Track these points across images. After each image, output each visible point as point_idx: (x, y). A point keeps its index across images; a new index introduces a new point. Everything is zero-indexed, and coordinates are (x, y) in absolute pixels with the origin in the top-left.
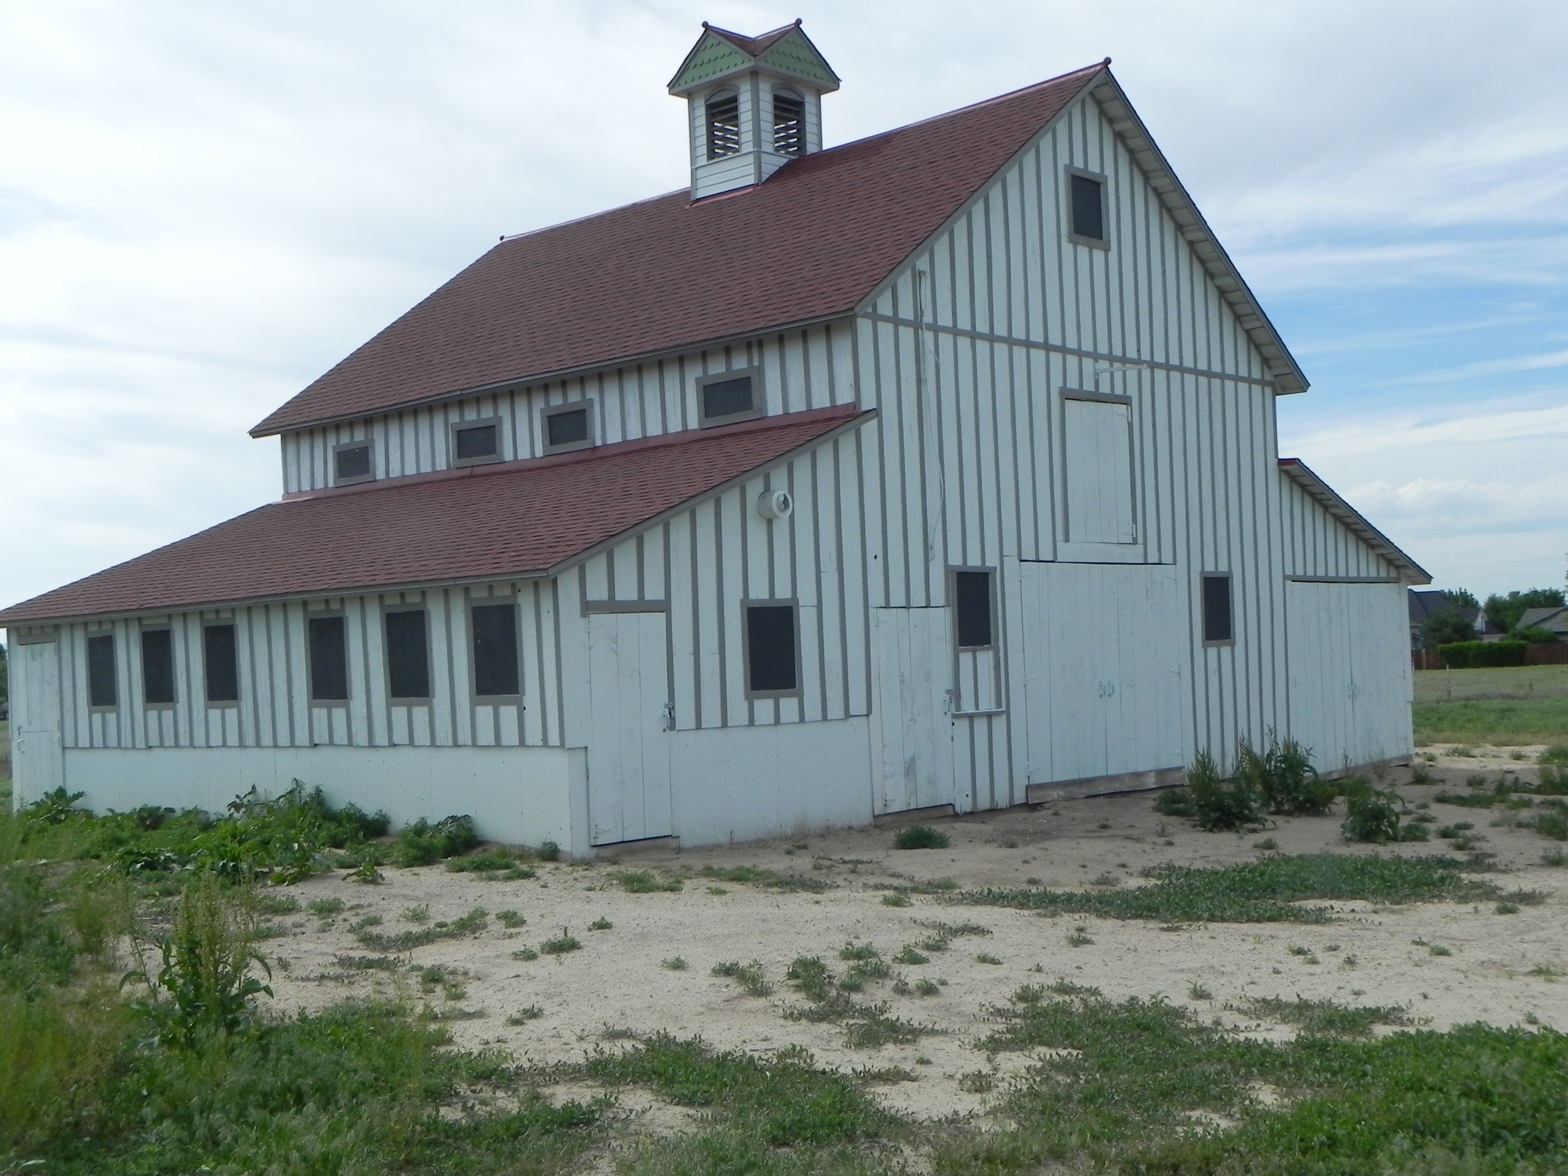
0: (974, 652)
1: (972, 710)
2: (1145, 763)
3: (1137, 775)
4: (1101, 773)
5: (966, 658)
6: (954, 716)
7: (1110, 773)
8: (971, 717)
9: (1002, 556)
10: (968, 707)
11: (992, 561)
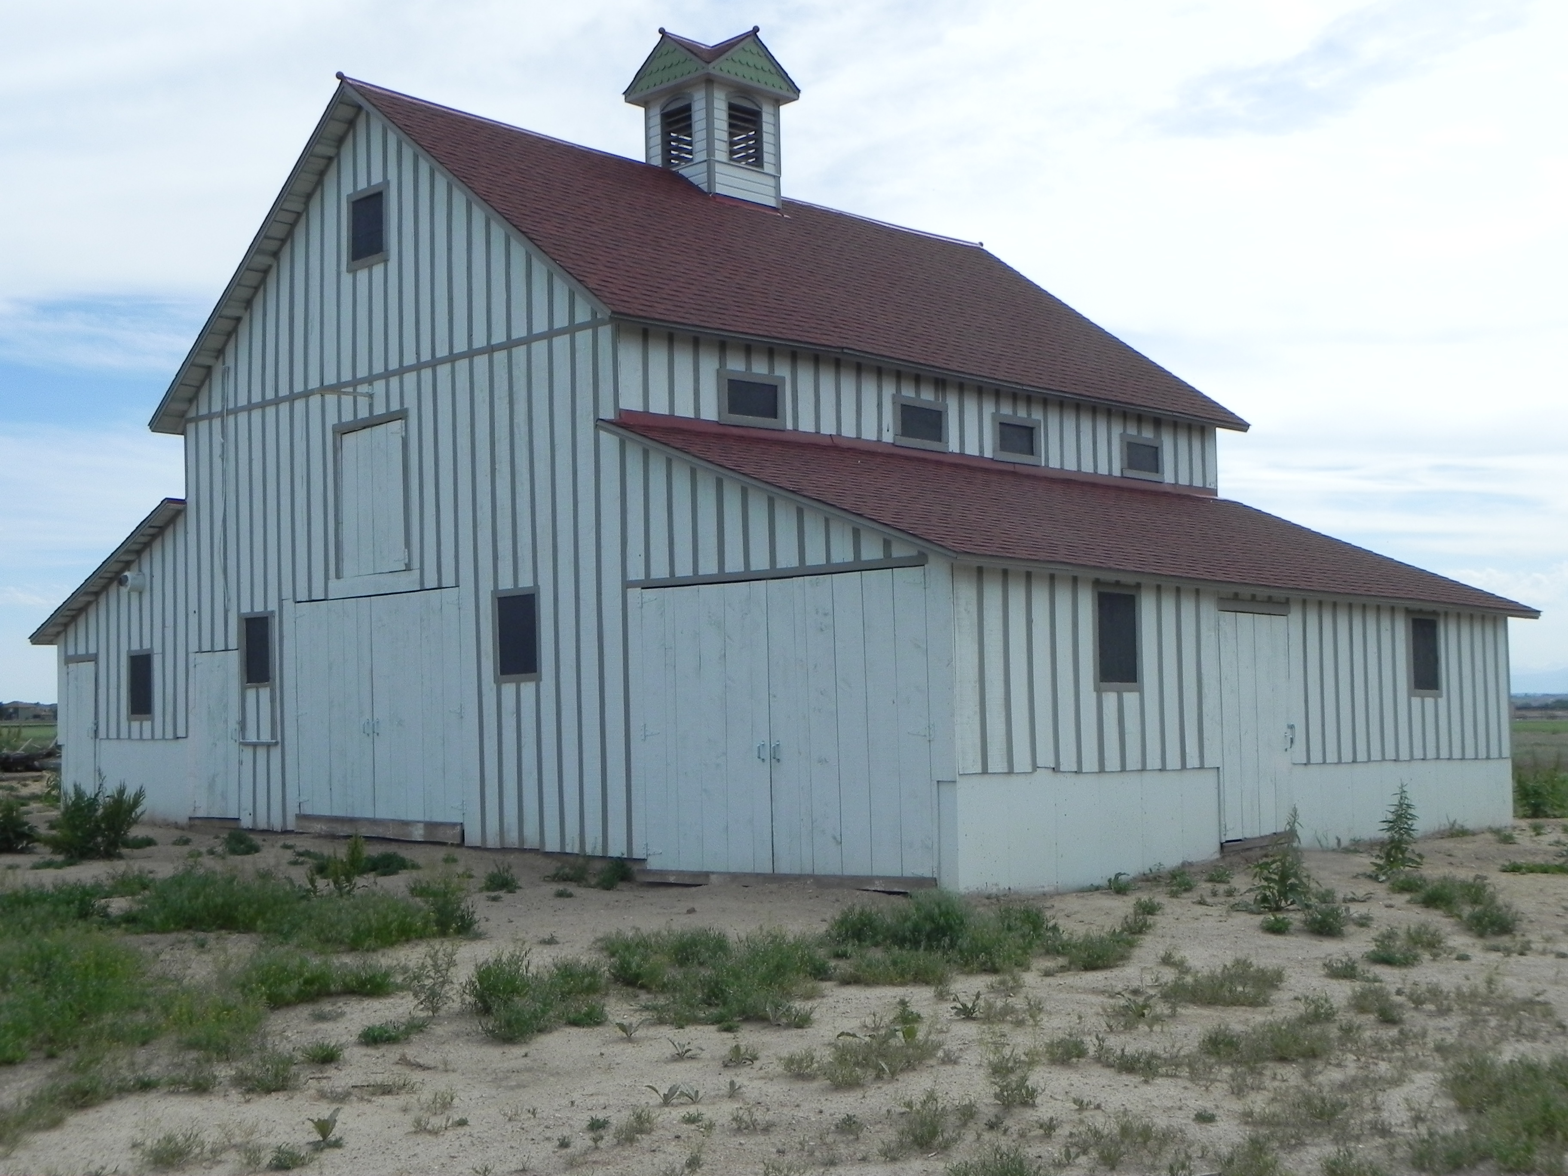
0: (257, 688)
1: (255, 740)
2: (415, 813)
3: (406, 823)
4: (369, 815)
5: (251, 694)
6: (241, 743)
7: (377, 816)
8: (255, 746)
9: (281, 601)
10: (252, 738)
11: (273, 606)
